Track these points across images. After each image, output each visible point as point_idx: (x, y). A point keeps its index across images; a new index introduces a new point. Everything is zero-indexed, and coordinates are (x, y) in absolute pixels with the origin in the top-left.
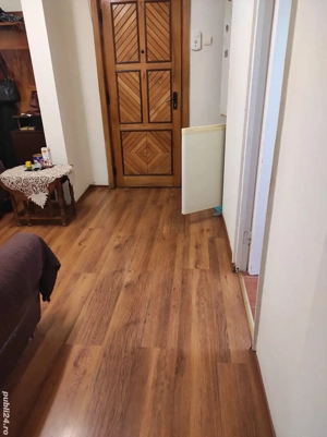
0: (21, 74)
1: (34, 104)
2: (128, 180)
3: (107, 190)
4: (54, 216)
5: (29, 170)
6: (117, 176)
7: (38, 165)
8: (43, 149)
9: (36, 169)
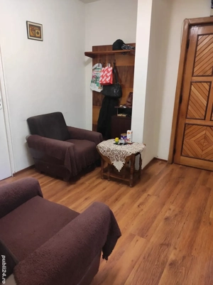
0: (126, 81)
1: (129, 100)
2: (184, 159)
3: (166, 164)
4: (126, 178)
5: (116, 144)
6: (176, 154)
7: (123, 141)
8: (128, 131)
9: (121, 144)
